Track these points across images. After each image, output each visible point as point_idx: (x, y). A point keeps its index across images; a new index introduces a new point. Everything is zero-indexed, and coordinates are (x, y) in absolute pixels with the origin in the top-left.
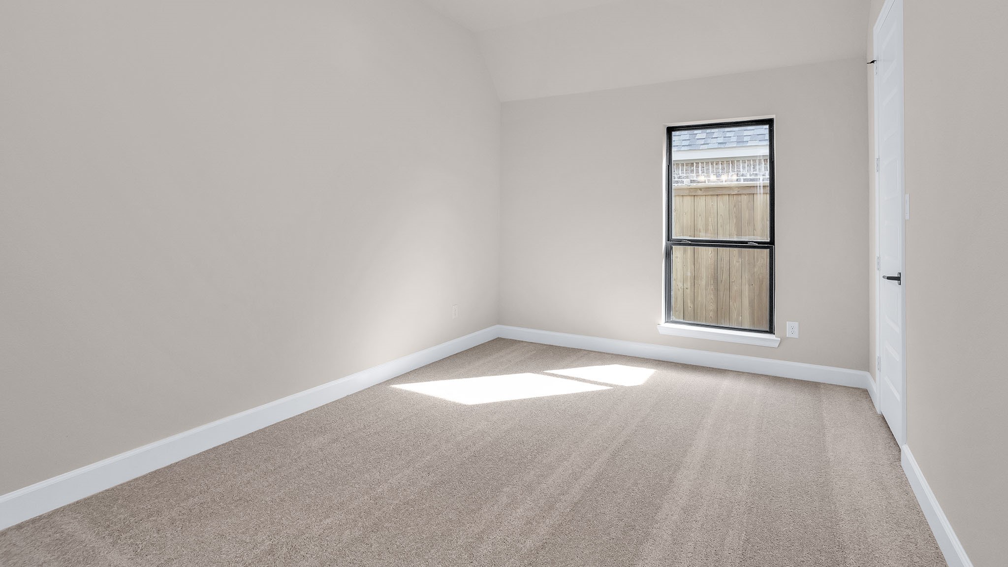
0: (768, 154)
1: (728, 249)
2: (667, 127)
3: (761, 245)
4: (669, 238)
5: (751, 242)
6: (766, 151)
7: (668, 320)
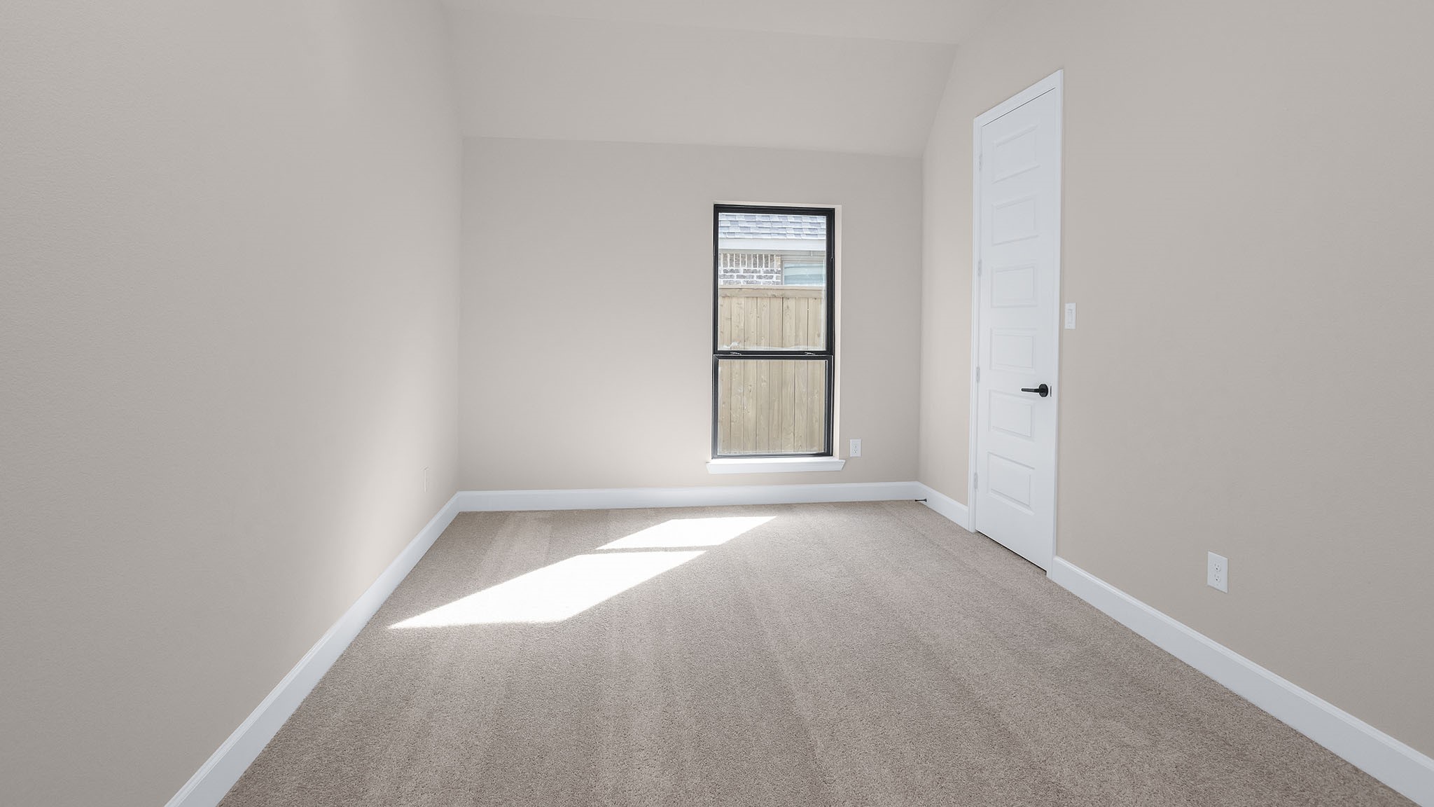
0: (825, 250)
1: (793, 361)
2: (715, 205)
3: (817, 355)
4: (715, 351)
5: (809, 352)
6: (823, 247)
7: (715, 455)
